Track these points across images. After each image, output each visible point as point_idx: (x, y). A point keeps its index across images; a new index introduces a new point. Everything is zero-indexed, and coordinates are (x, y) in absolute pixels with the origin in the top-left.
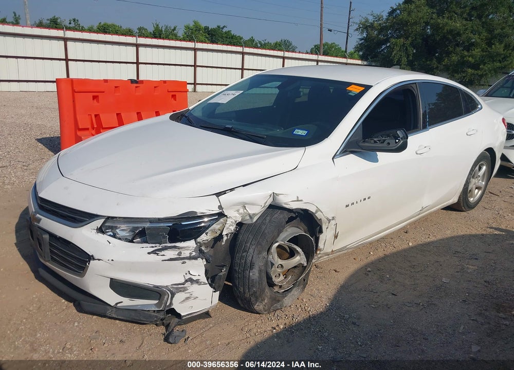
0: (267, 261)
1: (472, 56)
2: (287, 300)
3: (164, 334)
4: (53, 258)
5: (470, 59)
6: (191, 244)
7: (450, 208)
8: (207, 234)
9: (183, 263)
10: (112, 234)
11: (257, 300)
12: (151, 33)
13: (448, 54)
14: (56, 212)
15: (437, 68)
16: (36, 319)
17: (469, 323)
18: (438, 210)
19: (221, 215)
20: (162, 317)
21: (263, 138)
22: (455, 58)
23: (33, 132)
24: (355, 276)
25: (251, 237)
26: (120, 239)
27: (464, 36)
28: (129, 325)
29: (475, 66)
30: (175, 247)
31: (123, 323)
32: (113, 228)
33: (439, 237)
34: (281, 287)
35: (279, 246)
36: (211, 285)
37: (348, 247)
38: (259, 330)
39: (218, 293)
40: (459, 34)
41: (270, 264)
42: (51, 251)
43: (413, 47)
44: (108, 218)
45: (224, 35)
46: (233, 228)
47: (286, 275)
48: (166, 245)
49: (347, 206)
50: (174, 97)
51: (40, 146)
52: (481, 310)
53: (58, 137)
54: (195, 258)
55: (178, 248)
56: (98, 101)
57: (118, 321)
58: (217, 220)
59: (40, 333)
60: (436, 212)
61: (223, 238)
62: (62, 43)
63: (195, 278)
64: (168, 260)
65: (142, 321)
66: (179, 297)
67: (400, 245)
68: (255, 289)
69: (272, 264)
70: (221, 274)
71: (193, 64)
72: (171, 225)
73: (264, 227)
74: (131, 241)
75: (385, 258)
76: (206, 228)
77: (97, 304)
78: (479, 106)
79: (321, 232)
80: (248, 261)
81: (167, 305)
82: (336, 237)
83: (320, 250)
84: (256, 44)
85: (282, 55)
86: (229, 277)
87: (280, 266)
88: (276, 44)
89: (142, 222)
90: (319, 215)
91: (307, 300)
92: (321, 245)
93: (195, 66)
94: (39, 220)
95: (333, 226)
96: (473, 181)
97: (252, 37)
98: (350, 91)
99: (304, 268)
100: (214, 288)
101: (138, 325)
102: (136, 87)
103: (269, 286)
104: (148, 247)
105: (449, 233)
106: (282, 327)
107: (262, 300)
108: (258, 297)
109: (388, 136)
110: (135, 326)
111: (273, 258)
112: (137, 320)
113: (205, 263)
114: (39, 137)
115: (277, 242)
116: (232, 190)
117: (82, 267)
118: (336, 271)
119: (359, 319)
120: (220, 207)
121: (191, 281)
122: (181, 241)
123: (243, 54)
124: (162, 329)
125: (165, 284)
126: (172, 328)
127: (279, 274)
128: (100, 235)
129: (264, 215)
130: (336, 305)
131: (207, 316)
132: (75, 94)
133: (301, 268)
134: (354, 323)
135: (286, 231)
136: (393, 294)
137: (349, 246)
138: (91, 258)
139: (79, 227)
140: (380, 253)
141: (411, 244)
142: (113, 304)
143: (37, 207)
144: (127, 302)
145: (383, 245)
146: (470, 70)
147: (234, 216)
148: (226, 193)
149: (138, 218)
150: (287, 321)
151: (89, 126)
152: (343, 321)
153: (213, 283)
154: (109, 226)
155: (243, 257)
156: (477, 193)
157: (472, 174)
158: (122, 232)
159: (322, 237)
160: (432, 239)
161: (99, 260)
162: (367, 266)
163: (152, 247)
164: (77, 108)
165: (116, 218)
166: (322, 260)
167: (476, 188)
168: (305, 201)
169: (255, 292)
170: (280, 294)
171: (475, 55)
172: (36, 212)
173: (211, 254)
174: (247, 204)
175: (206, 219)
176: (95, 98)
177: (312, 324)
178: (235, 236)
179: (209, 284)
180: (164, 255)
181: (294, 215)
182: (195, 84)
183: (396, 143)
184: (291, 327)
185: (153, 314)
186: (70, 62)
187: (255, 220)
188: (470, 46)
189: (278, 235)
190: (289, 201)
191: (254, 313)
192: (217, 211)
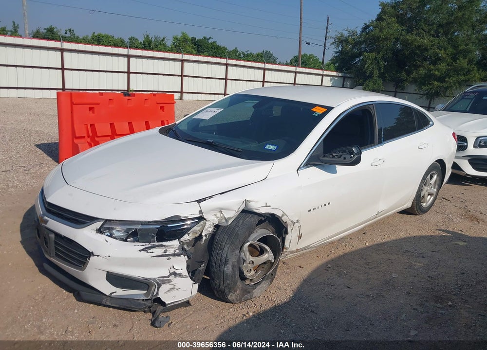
0: (239, 258)
1: (438, 70)
2: (257, 292)
3: (151, 320)
4: (57, 253)
5: (436, 72)
6: (175, 243)
7: (405, 212)
8: (188, 234)
9: (169, 259)
10: (109, 234)
11: (230, 292)
12: (141, 43)
13: (416, 67)
14: (61, 214)
15: (406, 80)
16: (42, 307)
17: (410, 312)
18: (394, 214)
19: (201, 218)
20: (149, 305)
21: (239, 152)
22: (422, 71)
23: (32, 138)
24: (317, 272)
25: (226, 237)
26: (115, 238)
27: (431, 52)
28: (122, 312)
29: (441, 79)
30: (162, 246)
31: (116, 311)
32: (110, 229)
33: (393, 238)
34: (251, 280)
35: (250, 245)
36: (191, 278)
37: (311, 246)
38: (232, 317)
39: (197, 285)
40: (426, 50)
41: (242, 260)
42: (56, 248)
43: (384, 61)
44: (107, 221)
45: (210, 46)
46: (211, 230)
47: (256, 270)
48: (154, 244)
49: (309, 211)
50: (162, 108)
51: (39, 151)
52: (422, 301)
53: (55, 143)
54: (178, 255)
55: (165, 246)
56: (93, 112)
57: (111, 309)
58: (197, 223)
59: (46, 319)
60: (393, 215)
61: (202, 238)
62: (59, 53)
63: (178, 272)
64: (156, 257)
65: (132, 308)
66: (164, 288)
67: (358, 245)
68: (228, 282)
69: (244, 261)
70: (200, 269)
71: (180, 74)
72: (159, 227)
73: (237, 229)
74: (125, 240)
75: (344, 256)
76: (188, 229)
77: (95, 293)
78: (431, 123)
79: (286, 233)
80: (224, 258)
81: (154, 294)
82: (300, 237)
83: (286, 249)
84: (240, 54)
85: (263, 67)
86: (207, 272)
87: (251, 262)
88: (258, 55)
89: (135, 224)
90: (284, 219)
91: (274, 292)
92: (287, 244)
93: (182, 76)
94: (46, 222)
95: (297, 228)
96: (426, 188)
97: (236, 48)
98: (315, 112)
99: (272, 264)
100: (194, 281)
101: (128, 312)
102: (128, 99)
103: (242, 280)
104: (140, 246)
105: (402, 235)
106: (251, 314)
107: (235, 291)
108: (231, 288)
109: (345, 151)
110: (126, 313)
111: (245, 255)
112: (128, 307)
113: (187, 259)
114: (38, 143)
115: (248, 241)
116: (211, 197)
117: (83, 262)
118: (300, 267)
119: (317, 308)
120: (201, 212)
121: (175, 274)
122: (167, 240)
123: (227, 65)
124: (149, 316)
125: (153, 277)
126: (158, 314)
127: (251, 270)
128: (99, 235)
129: (237, 219)
130: (298, 296)
131: (188, 304)
132: (74, 106)
133: (269, 264)
134: (313, 312)
135: (257, 232)
136: (348, 287)
137: (313, 245)
138: (91, 254)
139: (82, 228)
140: (340, 252)
141: (367, 244)
142: (108, 294)
143: (44, 210)
144: (120, 292)
145: (343, 244)
146: (436, 83)
147: (212, 220)
148: (205, 200)
149: (132, 221)
150: (256, 310)
151: (85, 135)
152: (303, 309)
153: (194, 276)
154: (106, 227)
155: (219, 254)
156: (430, 199)
157: (424, 182)
158: (117, 232)
159: (288, 237)
160: (387, 239)
161: (98, 256)
162: (327, 263)
163: (143, 245)
164: (75, 118)
165: (113, 220)
166: (288, 257)
167: (429, 195)
168: (272, 207)
169: (229, 285)
170: (251, 286)
171: (441, 69)
172: (44, 215)
173: (192, 252)
174: (223, 209)
175: (189, 222)
176: (91, 109)
177: (277, 312)
178: (213, 236)
179: (190, 277)
180: (152, 252)
181: (263, 219)
182: (181, 92)
183: (351, 157)
184: (259, 314)
185: (142, 302)
186: (65, 71)
187: (230, 223)
188: (436, 61)
189: (249, 236)
190: (259, 206)
191: (228, 302)
192: (198, 215)
